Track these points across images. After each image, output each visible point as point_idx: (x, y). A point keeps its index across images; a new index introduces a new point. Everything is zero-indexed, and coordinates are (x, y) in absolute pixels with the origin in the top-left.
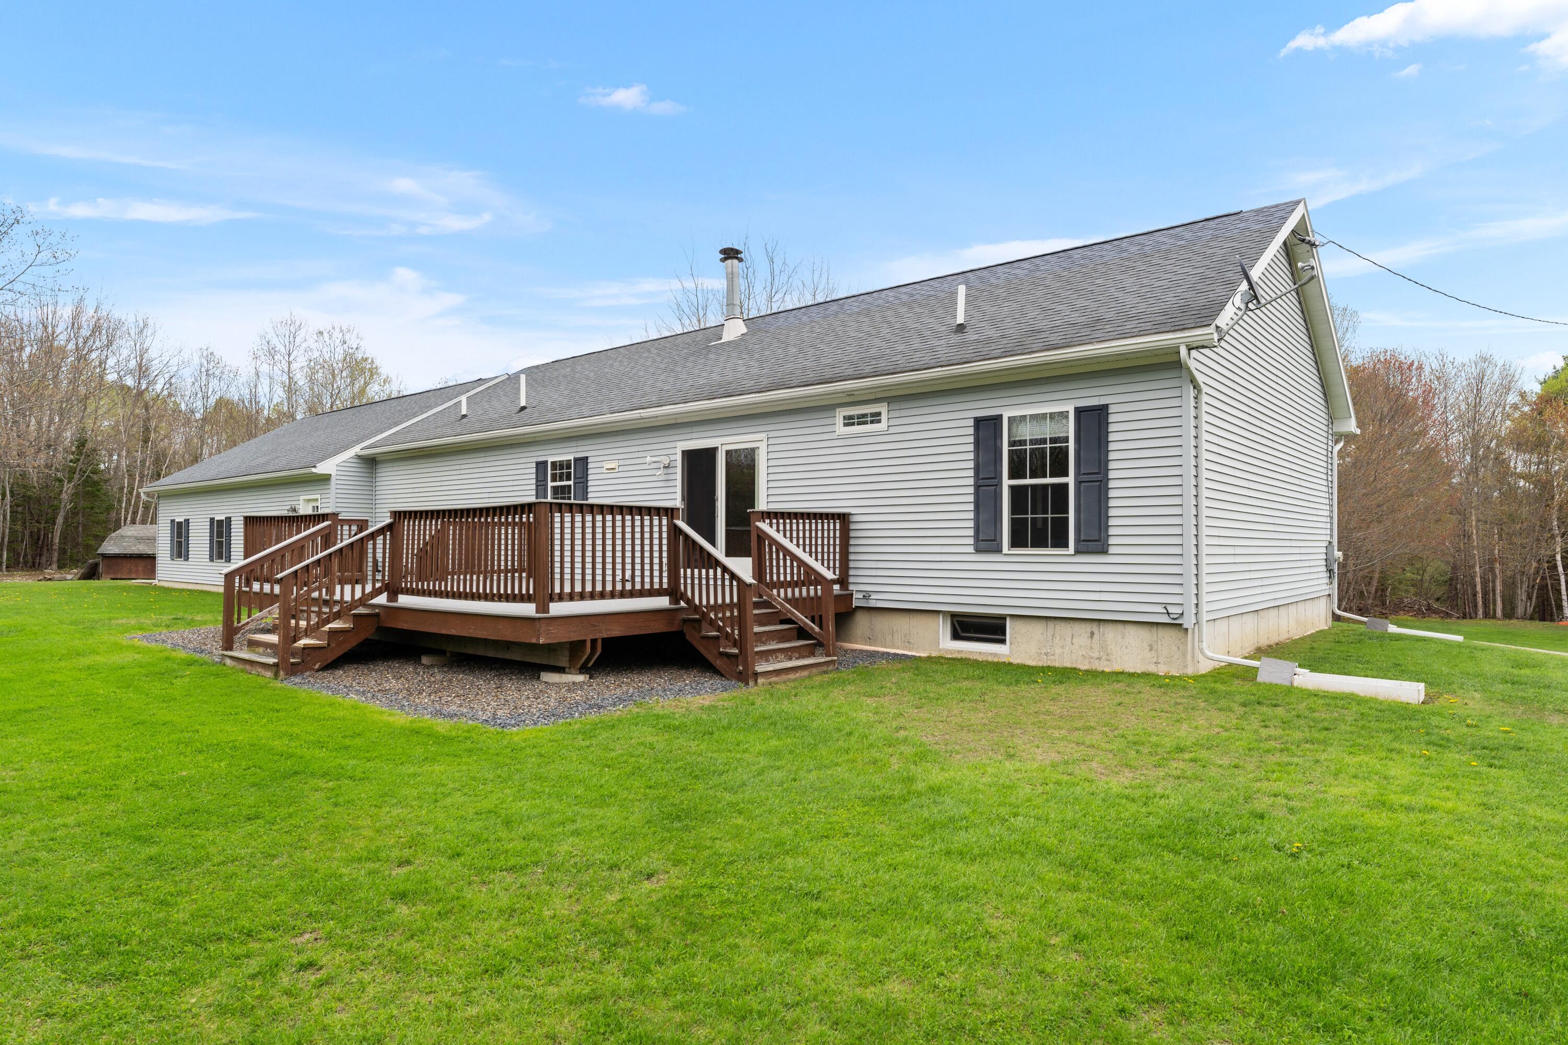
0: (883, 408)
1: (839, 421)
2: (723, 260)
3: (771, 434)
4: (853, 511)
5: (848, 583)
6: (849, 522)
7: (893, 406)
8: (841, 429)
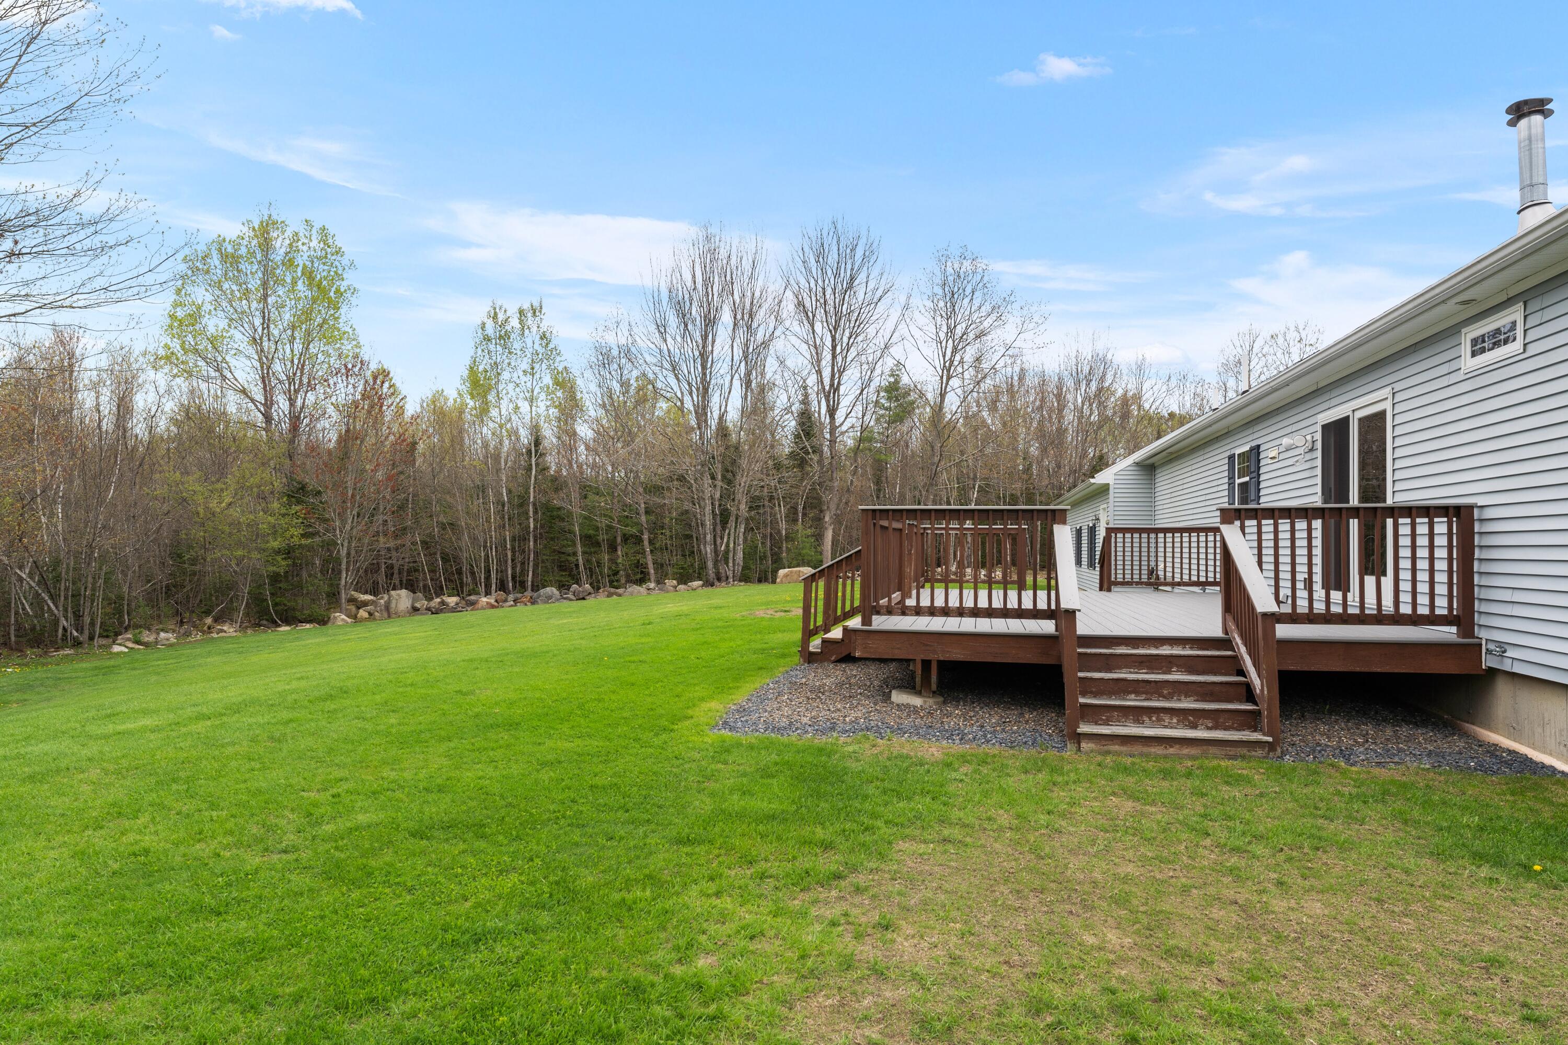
0: (1515, 314)
1: (1466, 348)
2: (1512, 123)
3: (1398, 387)
4: (1481, 501)
5: (1472, 624)
6: (1472, 521)
7: (1533, 306)
8: (1469, 363)
